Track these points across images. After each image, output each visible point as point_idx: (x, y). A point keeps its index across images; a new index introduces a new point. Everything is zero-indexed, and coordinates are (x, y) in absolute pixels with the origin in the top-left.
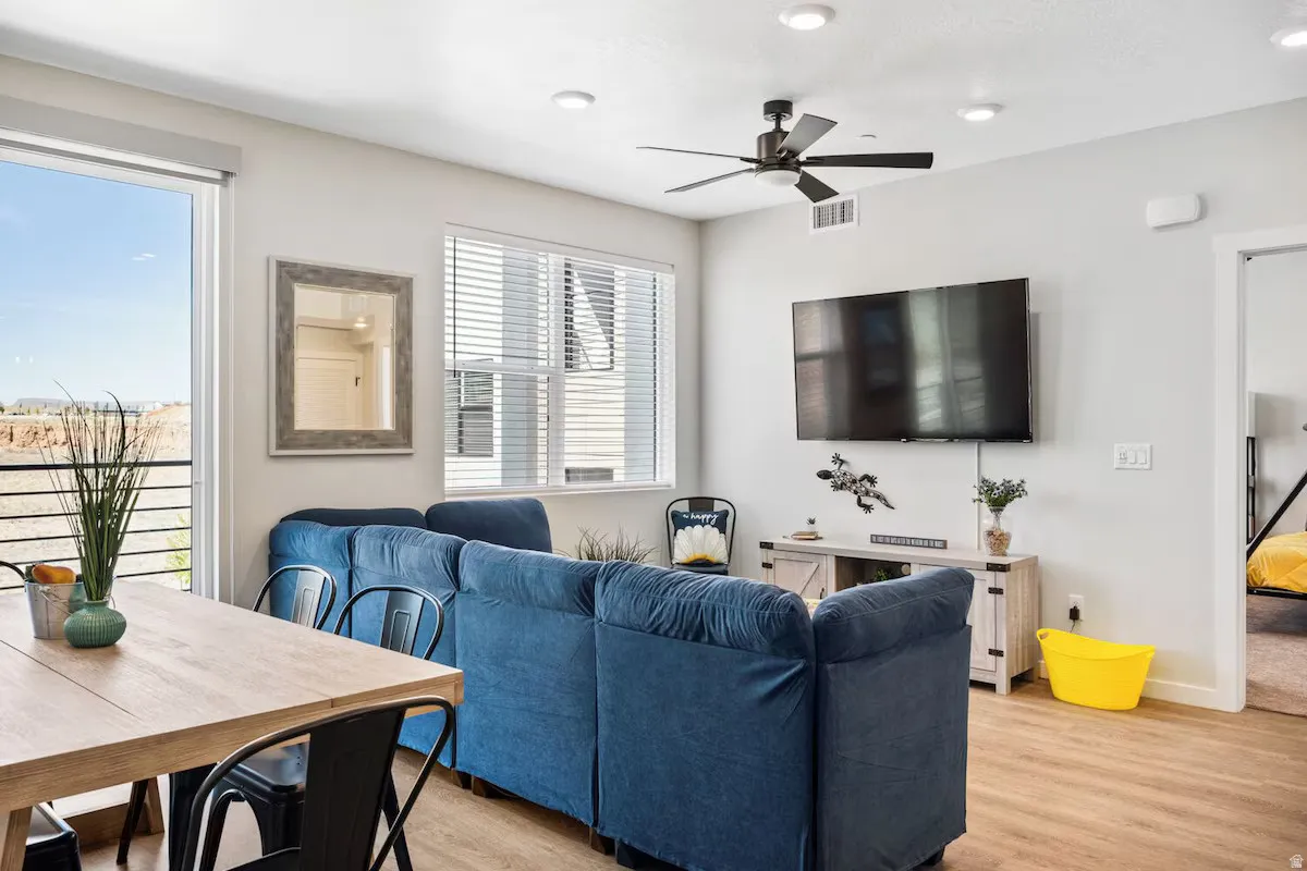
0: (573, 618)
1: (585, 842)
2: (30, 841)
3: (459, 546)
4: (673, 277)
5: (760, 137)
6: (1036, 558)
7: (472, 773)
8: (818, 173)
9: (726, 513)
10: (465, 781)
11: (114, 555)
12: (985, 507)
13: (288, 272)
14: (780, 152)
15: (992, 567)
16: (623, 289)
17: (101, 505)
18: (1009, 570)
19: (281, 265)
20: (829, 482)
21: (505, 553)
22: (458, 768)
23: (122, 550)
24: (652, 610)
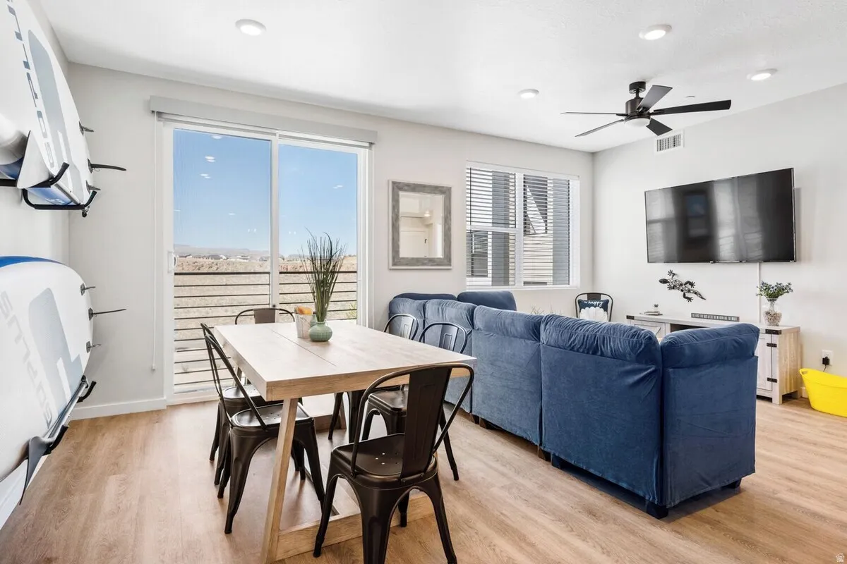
0: (530, 342)
1: (536, 454)
2: (297, 419)
3: (474, 308)
4: (579, 182)
5: (627, 103)
6: (799, 328)
7: (480, 416)
8: (659, 118)
9: (608, 301)
10: (476, 420)
11: (327, 302)
12: (765, 299)
13: (397, 186)
14: (639, 109)
15: (769, 332)
16: (552, 200)
17: (323, 282)
18: (781, 333)
19: (394, 183)
20: (666, 285)
21: (495, 311)
22: (473, 413)
23: (331, 300)
24: (570, 339)
